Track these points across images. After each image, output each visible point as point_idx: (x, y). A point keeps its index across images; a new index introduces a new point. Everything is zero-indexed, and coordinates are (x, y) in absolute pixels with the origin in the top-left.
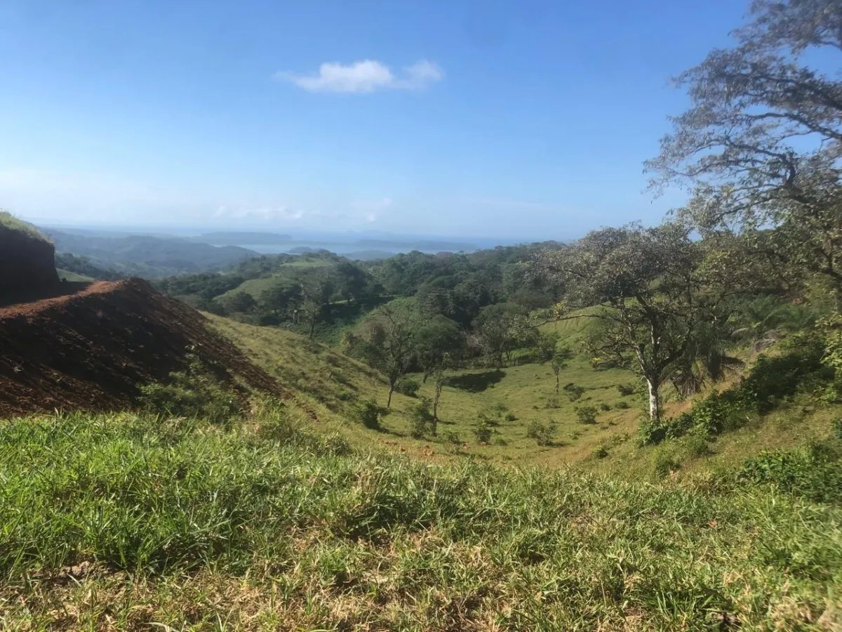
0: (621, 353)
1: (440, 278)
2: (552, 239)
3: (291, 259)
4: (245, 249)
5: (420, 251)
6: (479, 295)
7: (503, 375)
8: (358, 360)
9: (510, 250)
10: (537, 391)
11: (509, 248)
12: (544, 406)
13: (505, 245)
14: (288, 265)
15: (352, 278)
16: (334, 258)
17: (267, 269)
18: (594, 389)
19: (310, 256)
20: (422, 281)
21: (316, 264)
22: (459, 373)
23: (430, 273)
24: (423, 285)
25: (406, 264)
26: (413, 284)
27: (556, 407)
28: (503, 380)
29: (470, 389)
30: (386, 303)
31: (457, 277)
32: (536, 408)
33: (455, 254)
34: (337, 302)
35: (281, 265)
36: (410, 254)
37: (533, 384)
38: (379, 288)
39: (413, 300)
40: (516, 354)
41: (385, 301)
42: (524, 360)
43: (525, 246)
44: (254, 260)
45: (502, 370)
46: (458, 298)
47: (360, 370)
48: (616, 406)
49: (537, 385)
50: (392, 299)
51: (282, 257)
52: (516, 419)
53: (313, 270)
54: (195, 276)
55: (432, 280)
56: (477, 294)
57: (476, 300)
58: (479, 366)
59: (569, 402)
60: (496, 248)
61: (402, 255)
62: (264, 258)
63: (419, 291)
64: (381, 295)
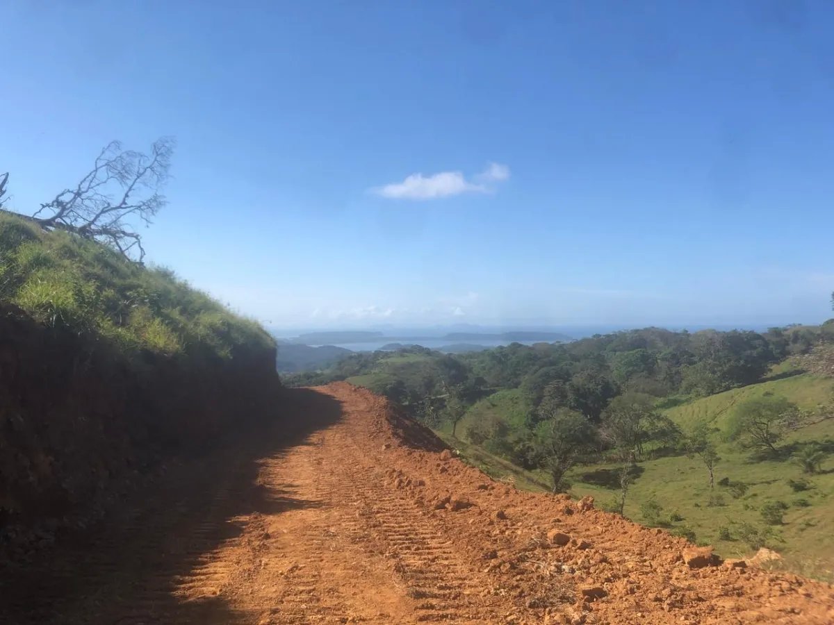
0: (772, 444)
1: (545, 369)
2: (652, 325)
3: (386, 355)
4: (340, 348)
5: (520, 343)
6: (600, 386)
7: (641, 470)
8: (500, 457)
9: (610, 339)
10: (687, 486)
11: (608, 336)
12: (707, 504)
13: (603, 333)
14: (383, 361)
15: (453, 372)
16: (428, 352)
17: (364, 366)
18: (755, 484)
19: (403, 351)
20: (526, 372)
21: (412, 359)
22: (592, 469)
23: (533, 365)
24: (527, 377)
25: (505, 356)
26: (517, 376)
27: (721, 505)
28: (643, 475)
29: (608, 486)
30: (489, 396)
31: (562, 368)
32: (697, 505)
33: (553, 345)
34: (439, 397)
35: (378, 362)
36: (509, 347)
37: (679, 479)
38: (480, 381)
39: (517, 392)
40: (647, 446)
41: (487, 393)
42: (660, 453)
43: (625, 334)
44: (351, 358)
45: (639, 464)
46: (578, 389)
47: (506, 467)
48: (794, 503)
49: (683, 480)
50: (494, 392)
51: (377, 354)
52: (684, 519)
53: (411, 365)
54: (300, 376)
55: (536, 371)
56: (598, 385)
57: (598, 392)
58: (610, 460)
59: (732, 499)
60: (594, 336)
61: (501, 348)
62: (360, 355)
63: (523, 384)
64: (482, 388)
